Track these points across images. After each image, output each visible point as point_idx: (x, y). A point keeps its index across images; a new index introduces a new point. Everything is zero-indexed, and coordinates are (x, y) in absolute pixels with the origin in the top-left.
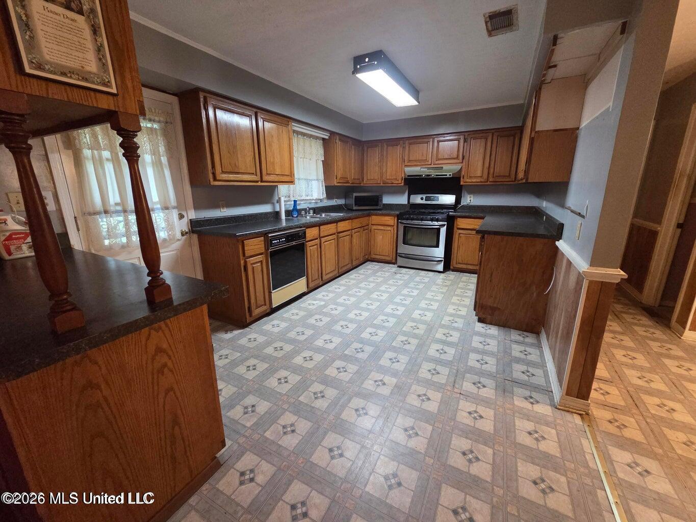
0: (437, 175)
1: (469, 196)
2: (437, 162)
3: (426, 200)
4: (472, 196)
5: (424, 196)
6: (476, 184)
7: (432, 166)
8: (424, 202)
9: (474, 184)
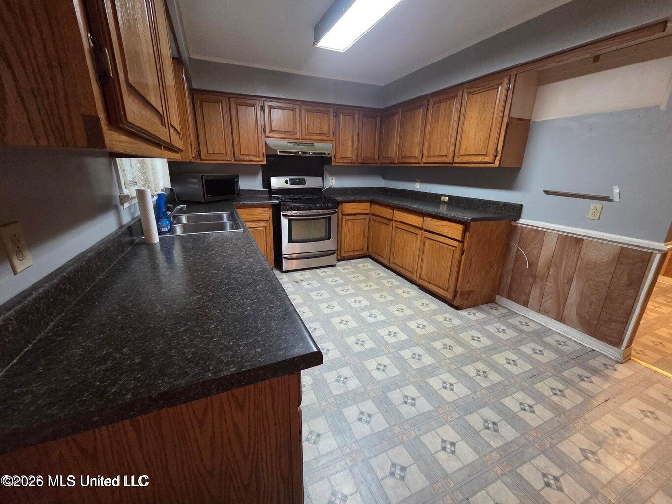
0: (314, 153)
1: (331, 178)
2: (307, 137)
3: (291, 184)
4: (334, 178)
5: (288, 178)
6: (343, 165)
7: (301, 141)
8: (289, 186)
9: (346, 165)
